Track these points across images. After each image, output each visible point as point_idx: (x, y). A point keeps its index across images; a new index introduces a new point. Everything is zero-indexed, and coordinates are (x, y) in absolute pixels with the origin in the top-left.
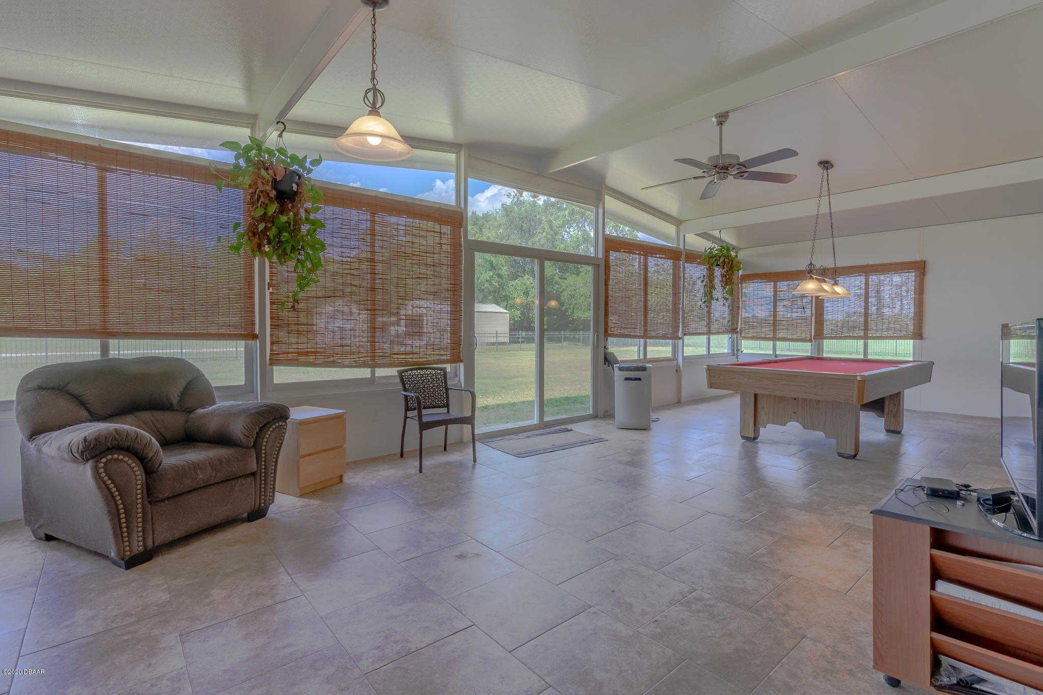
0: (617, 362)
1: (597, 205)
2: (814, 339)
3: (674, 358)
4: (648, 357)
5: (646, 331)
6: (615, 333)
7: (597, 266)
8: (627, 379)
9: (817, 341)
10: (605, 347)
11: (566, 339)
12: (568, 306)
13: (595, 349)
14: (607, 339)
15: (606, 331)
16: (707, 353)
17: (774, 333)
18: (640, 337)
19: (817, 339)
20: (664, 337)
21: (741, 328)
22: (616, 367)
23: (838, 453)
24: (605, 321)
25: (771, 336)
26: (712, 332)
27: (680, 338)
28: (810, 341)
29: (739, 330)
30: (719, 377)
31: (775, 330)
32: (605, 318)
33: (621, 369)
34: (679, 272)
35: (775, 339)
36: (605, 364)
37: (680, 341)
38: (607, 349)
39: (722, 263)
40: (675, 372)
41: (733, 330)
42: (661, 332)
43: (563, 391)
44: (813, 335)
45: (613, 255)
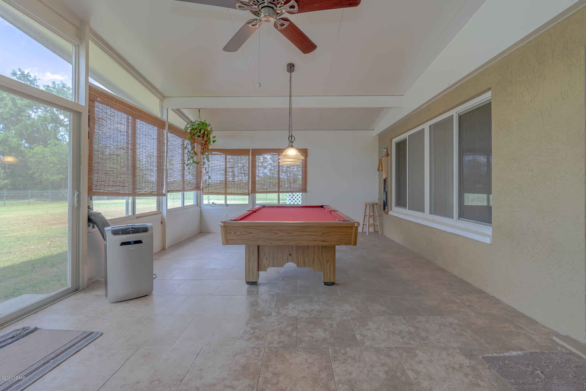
0: (106, 223)
1: (78, 46)
2: (251, 193)
3: (159, 212)
4: (137, 213)
5: (134, 189)
6: (102, 191)
7: (77, 114)
8: (123, 244)
9: (252, 194)
10: (89, 207)
11: (32, 197)
12: (36, 170)
13: (75, 210)
14: (91, 197)
15: (90, 189)
16: (182, 206)
17: (226, 191)
18: (128, 195)
19: (253, 193)
20: (151, 194)
21: (203, 186)
22: (107, 230)
23: (324, 283)
24: (89, 178)
25: (224, 192)
26: (185, 189)
27: (164, 195)
28: (249, 194)
29: (201, 188)
30: (235, 233)
31: (226, 188)
32: (89, 174)
33: (115, 233)
34: (163, 138)
35: (226, 194)
36: (89, 226)
37: (164, 198)
38: (92, 209)
39: (202, 134)
40: (160, 224)
41: (198, 188)
42: (148, 190)
43: (27, 253)
44: (250, 191)
45: (99, 108)
